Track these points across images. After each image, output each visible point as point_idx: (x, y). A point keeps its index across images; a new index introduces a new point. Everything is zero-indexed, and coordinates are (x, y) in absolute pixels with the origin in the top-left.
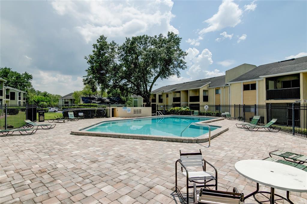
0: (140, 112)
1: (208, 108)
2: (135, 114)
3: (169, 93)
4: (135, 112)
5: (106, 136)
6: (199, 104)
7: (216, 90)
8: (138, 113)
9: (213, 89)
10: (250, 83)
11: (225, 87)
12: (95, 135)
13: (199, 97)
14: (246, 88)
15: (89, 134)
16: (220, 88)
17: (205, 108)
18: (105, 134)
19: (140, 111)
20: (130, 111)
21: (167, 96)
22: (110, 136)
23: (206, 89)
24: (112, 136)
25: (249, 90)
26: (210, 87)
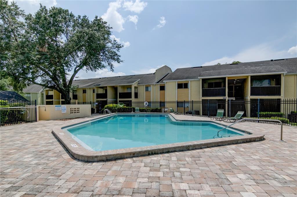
0: (78, 111)
1: (148, 104)
2: (72, 114)
3: (87, 88)
4: (72, 112)
5: (167, 151)
6: (131, 101)
7: (146, 87)
8: (76, 112)
9: (143, 87)
10: (183, 83)
11: (155, 85)
12: (147, 153)
13: (131, 93)
14: (180, 86)
15: (134, 154)
16: (150, 85)
17: (145, 105)
18: (166, 149)
19: (78, 109)
20: (66, 111)
21: (84, 91)
22: (174, 150)
23: (136, 85)
24: (177, 149)
25: (182, 88)
26: (139, 84)
